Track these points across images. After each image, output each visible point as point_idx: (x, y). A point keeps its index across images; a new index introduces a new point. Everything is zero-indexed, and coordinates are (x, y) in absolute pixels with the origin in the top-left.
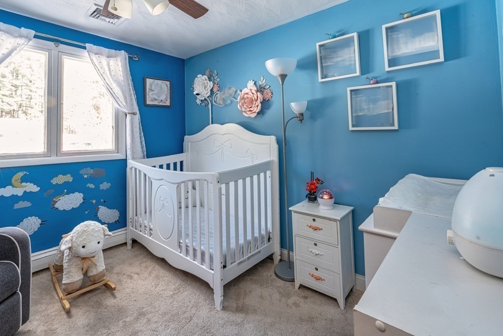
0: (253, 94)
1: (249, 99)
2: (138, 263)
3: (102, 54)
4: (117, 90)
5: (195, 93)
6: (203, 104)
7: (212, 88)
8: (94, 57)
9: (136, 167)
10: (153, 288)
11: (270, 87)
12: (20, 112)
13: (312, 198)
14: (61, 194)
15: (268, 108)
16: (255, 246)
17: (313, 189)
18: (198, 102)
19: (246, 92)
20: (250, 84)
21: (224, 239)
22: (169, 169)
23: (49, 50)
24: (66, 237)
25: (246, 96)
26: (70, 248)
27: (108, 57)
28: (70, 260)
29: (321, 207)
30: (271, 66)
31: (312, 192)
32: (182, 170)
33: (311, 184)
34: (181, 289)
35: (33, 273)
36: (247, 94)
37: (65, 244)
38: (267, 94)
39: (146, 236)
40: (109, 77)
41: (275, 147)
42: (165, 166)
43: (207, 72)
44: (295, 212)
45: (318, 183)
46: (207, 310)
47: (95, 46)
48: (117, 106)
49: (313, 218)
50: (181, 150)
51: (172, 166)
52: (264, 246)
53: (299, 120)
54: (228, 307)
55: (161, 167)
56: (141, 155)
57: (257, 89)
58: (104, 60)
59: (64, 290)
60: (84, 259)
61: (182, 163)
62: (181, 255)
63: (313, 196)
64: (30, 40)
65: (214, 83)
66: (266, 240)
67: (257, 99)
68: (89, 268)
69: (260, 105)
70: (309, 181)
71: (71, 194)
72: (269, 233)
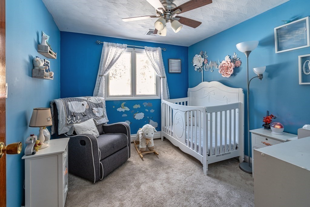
0: (228, 63)
1: (226, 67)
2: (166, 147)
3: (151, 50)
4: (157, 66)
5: (194, 65)
6: (198, 71)
7: (204, 62)
8: (148, 52)
9: (165, 103)
10: (174, 159)
11: (240, 59)
12: (113, 77)
13: (267, 127)
14: (136, 113)
15: (238, 72)
16: (227, 149)
17: (268, 121)
18: (196, 70)
19: (224, 63)
20: (227, 58)
21: (209, 142)
22: (184, 105)
23: (131, 52)
24: (141, 129)
25: (224, 65)
26: (142, 134)
27: (153, 51)
28: (142, 139)
29: (273, 133)
30: (240, 47)
31: (267, 123)
32: (186, 105)
33: (267, 118)
34: (186, 162)
35: (131, 142)
36: (225, 64)
37: (140, 131)
38: (238, 63)
39: (170, 136)
40: (154, 60)
41: (242, 95)
42: (178, 103)
43: (201, 53)
44: (253, 133)
45: (272, 118)
46: (199, 173)
47: (148, 47)
48: (157, 74)
49: (266, 138)
50: (186, 96)
51: (185, 103)
52: (233, 151)
53: (260, 79)
54: (210, 175)
55: (180, 103)
56: (167, 97)
57: (231, 61)
58: (151, 53)
59: (140, 150)
60: (147, 139)
61: (187, 102)
62: (187, 146)
63: (268, 126)
64: (126, 48)
65: (205, 59)
66: (234, 147)
67: (231, 67)
68: (148, 144)
69: (233, 70)
70: (266, 116)
71: (140, 113)
72: (237, 144)
